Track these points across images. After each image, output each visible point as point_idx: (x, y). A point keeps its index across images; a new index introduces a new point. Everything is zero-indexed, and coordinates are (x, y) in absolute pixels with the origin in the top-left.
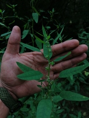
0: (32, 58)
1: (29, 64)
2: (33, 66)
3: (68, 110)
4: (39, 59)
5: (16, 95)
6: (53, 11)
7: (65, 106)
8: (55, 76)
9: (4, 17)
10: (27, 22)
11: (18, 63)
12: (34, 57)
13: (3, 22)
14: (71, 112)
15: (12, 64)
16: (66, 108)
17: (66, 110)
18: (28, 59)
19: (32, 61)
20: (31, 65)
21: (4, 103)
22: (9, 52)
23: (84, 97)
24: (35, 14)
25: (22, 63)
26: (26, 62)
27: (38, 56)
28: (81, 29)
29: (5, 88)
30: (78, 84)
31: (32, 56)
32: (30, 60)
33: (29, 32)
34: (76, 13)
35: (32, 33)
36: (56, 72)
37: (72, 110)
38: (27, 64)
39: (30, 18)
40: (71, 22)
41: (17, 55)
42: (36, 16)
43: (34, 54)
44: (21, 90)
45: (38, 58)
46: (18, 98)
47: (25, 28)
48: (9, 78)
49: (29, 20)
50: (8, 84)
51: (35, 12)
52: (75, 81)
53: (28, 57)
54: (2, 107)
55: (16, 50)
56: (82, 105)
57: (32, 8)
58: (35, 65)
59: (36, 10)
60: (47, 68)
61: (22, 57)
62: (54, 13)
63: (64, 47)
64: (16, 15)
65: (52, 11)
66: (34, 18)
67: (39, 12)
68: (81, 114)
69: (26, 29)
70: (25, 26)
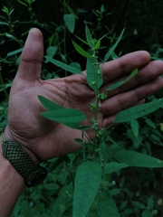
0: (64, 88)
1: (58, 98)
2: (66, 103)
3: (130, 194)
4: (76, 89)
5: (36, 155)
6: (102, 9)
7: (124, 186)
8: (106, 121)
9: (12, 21)
10: (54, 32)
11: (40, 98)
12: (68, 85)
13: (12, 30)
14: (135, 199)
15: (28, 98)
16: (126, 190)
17: (125, 194)
18: (56, 89)
19: (64, 94)
20: (63, 101)
21: (15, 167)
22: (23, 77)
23: (159, 161)
24: (69, 15)
25: (47, 97)
26: (54, 95)
27: (74, 84)
28: (155, 45)
29: (16, 142)
30: (149, 146)
31: (64, 84)
32: (59, 91)
33: (58, 51)
34: (145, 16)
35: (63, 53)
36: (107, 113)
37: (137, 195)
38: (54, 99)
39: (59, 25)
40: (135, 32)
41: (37, 82)
42: (70, 20)
43: (67, 82)
44: (45, 146)
45: (74, 87)
46: (40, 159)
47: (50, 43)
48: (23, 123)
49: (58, 29)
50: (21, 134)
51: (69, 13)
52: (143, 142)
53: (57, 87)
54: (12, 175)
55: (35, 73)
56: (155, 186)
57: (63, 6)
58: (70, 102)
59: (70, 10)
60: (92, 105)
61: (45, 85)
62: (104, 13)
63: (123, 66)
64: (34, 18)
65: (100, 10)
66: (67, 24)
67: (75, 12)
68: (153, 202)
69: (53, 45)
70: (51, 39)
